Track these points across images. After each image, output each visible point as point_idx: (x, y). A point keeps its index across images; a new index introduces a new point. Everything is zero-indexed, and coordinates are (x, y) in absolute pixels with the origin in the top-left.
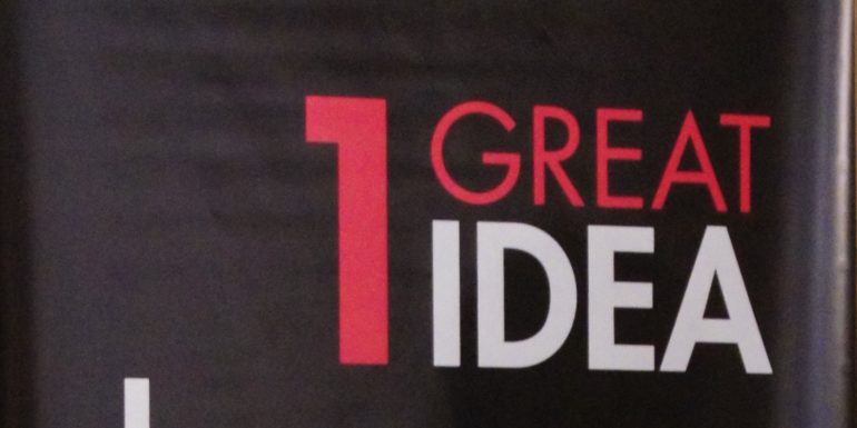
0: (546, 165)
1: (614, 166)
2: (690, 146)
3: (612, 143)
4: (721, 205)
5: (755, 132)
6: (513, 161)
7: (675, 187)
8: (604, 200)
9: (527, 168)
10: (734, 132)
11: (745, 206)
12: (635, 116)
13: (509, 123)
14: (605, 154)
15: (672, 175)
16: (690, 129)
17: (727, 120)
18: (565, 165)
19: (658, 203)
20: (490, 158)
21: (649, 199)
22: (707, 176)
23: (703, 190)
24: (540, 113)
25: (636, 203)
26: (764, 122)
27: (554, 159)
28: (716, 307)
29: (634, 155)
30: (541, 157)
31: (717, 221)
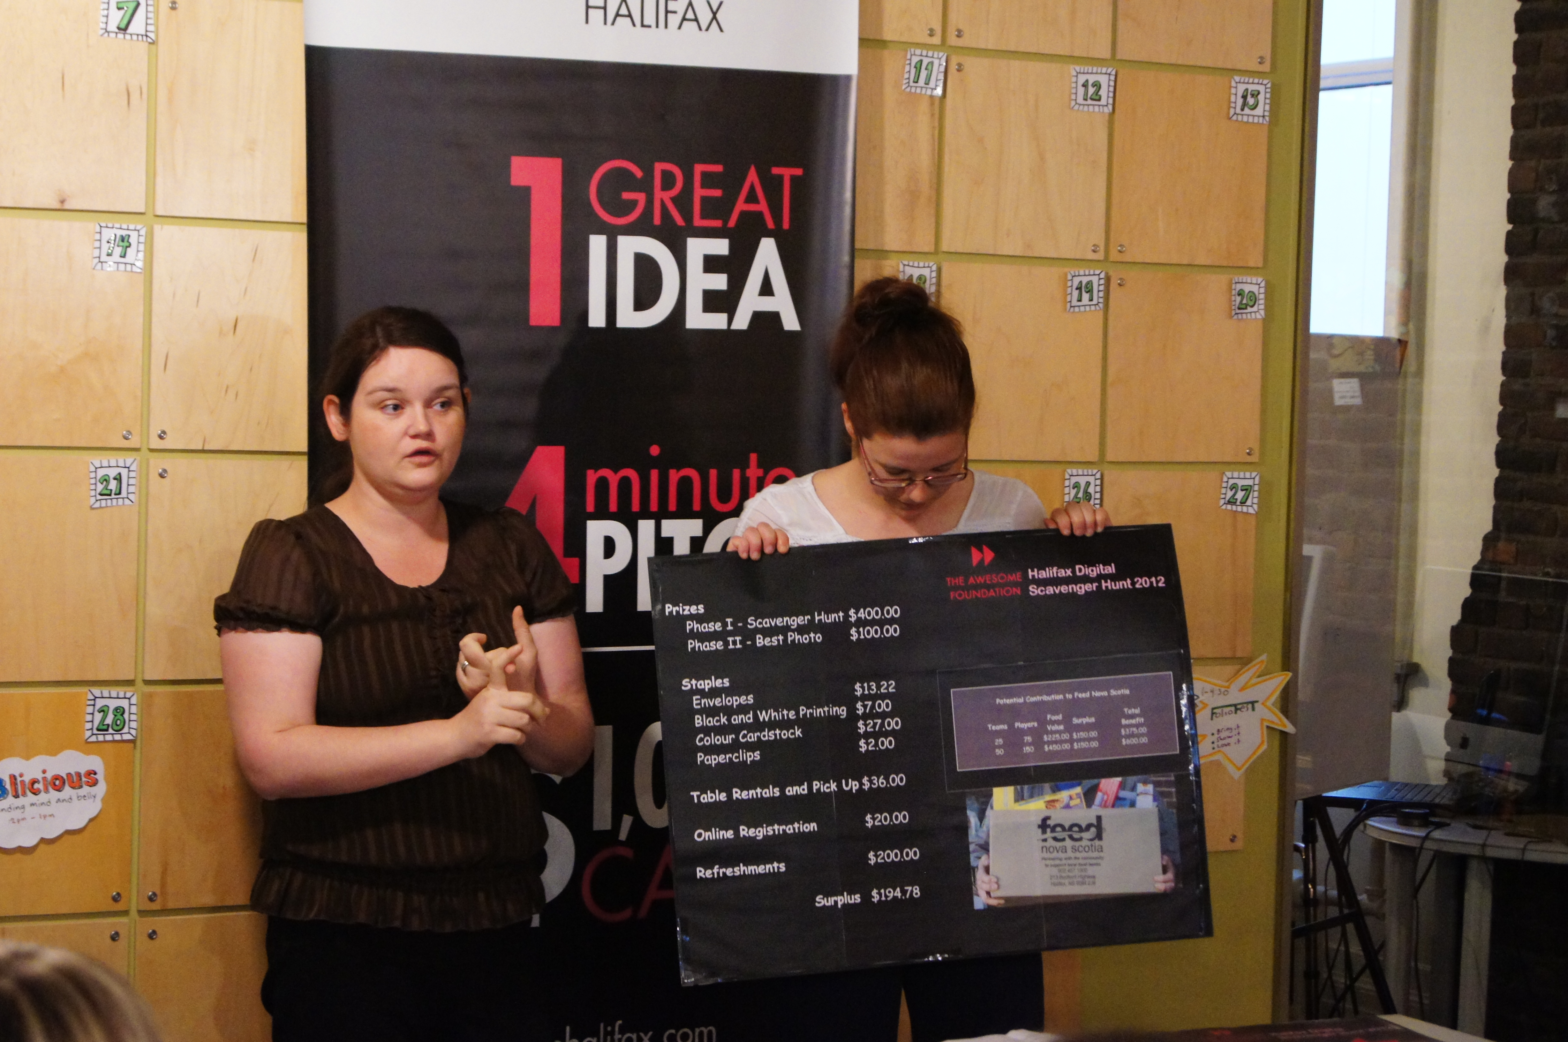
0: (662, 201)
1: (704, 200)
2: (752, 188)
3: (703, 186)
4: (770, 225)
5: (793, 179)
6: (641, 197)
7: (743, 214)
8: (698, 222)
9: (650, 202)
10: (780, 178)
11: (786, 226)
12: (718, 168)
13: (639, 174)
14: (699, 193)
15: (741, 206)
16: (752, 176)
17: (776, 171)
18: (673, 199)
19: (732, 223)
20: (626, 196)
21: (726, 222)
22: (762, 206)
23: (760, 214)
24: (659, 167)
25: (717, 223)
26: (799, 172)
27: (667, 196)
28: (766, 289)
29: (717, 193)
30: (659, 195)
31: (768, 235)
